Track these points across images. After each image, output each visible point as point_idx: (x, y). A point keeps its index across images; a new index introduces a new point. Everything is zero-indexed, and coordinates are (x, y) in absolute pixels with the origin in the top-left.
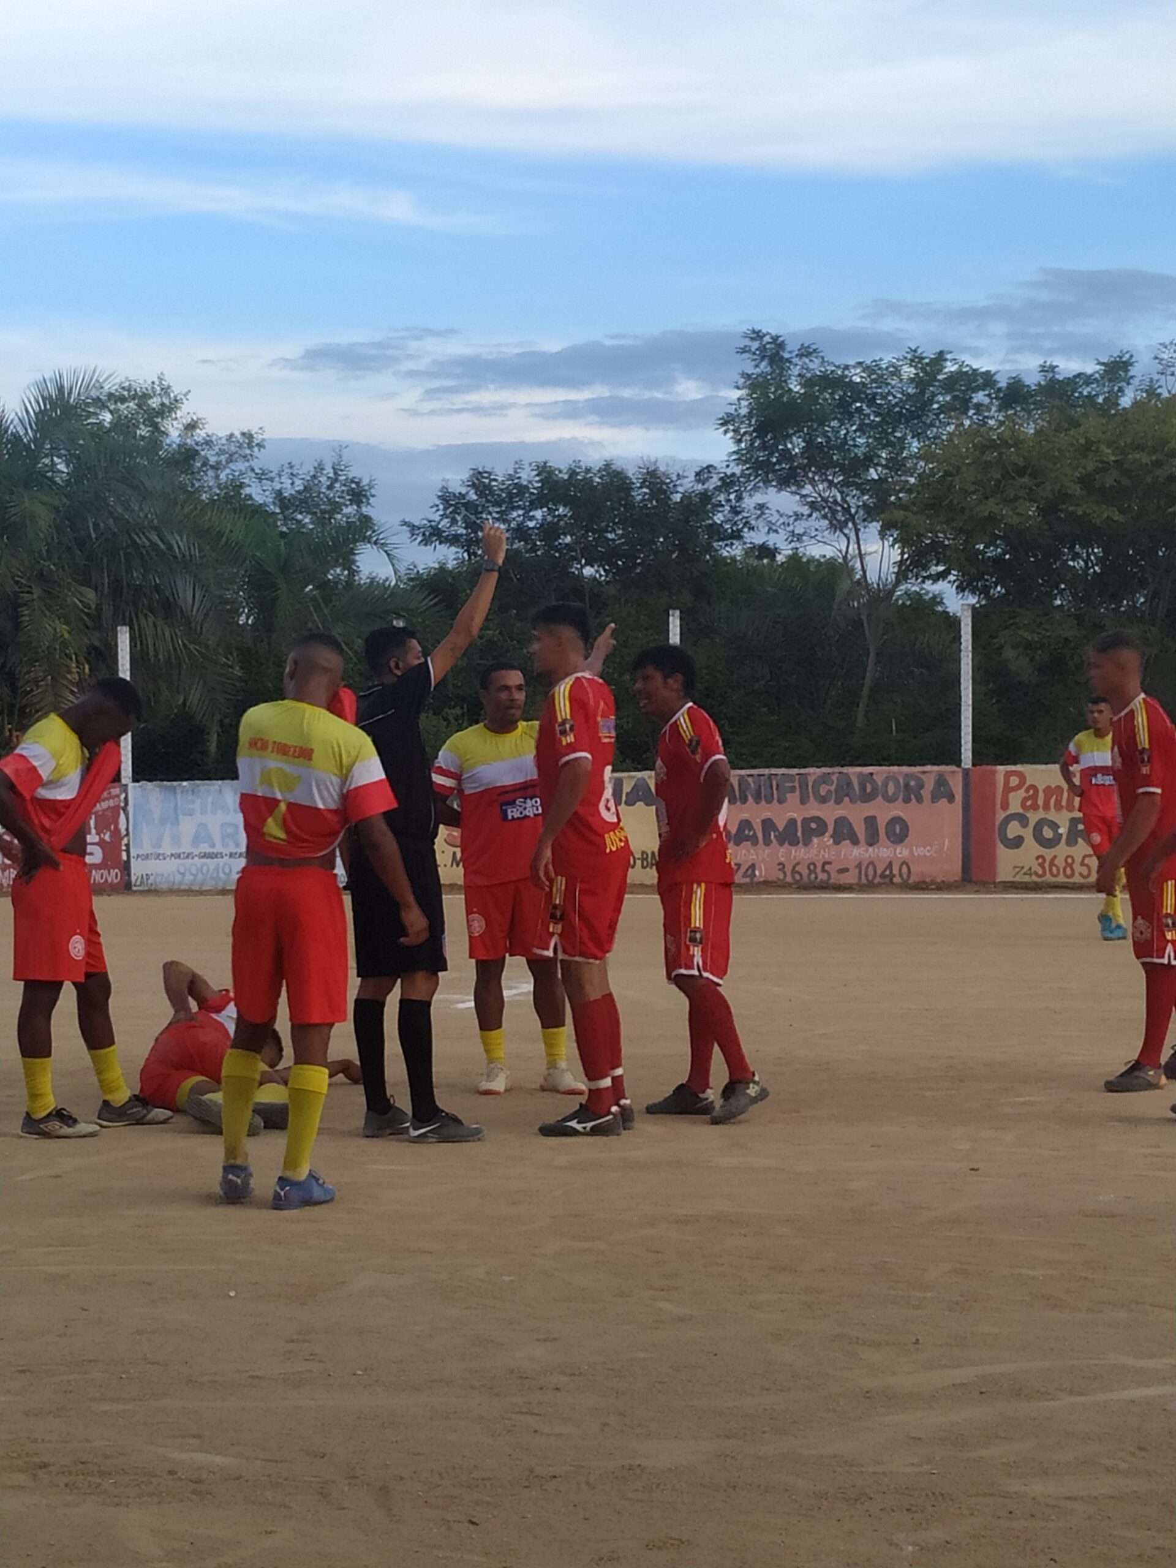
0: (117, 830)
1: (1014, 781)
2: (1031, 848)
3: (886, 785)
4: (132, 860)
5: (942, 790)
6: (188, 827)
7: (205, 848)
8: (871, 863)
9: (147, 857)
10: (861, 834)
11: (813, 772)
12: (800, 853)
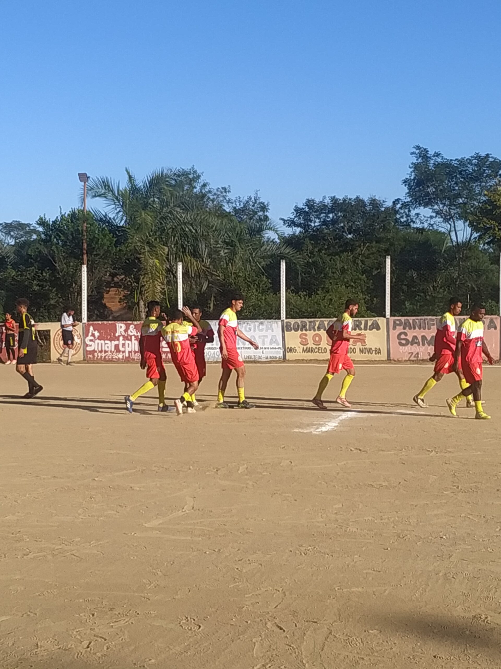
5: (492, 325)
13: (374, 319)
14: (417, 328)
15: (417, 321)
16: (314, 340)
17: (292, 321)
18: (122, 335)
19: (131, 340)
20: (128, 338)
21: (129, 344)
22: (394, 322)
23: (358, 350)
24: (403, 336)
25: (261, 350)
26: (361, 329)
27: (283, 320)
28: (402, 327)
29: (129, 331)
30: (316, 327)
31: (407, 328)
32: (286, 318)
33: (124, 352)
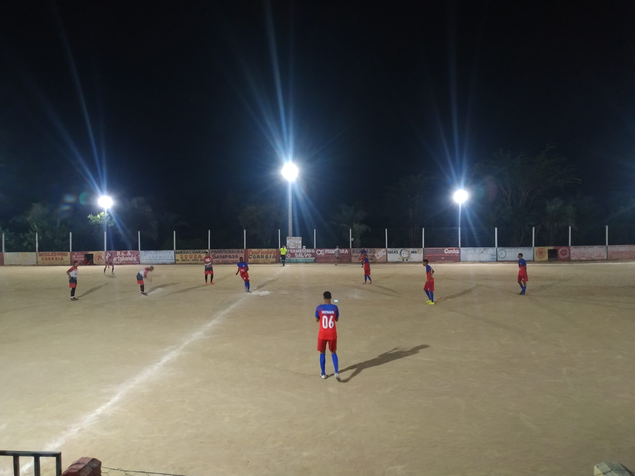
0: (138, 256)
1: (250, 251)
2: (252, 259)
3: (235, 251)
4: (140, 261)
5: (242, 252)
6: (147, 256)
7: (150, 259)
8: (233, 261)
9: (142, 260)
10: (232, 257)
11: (226, 250)
12: (225, 259)
13: (205, 250)
14: (219, 253)
15: (219, 251)
16: (185, 257)
17: (178, 251)
18: (119, 255)
19: (122, 257)
20: (121, 256)
21: (121, 259)
22: (211, 251)
23: (199, 260)
24: (214, 256)
25: (167, 260)
26: (200, 253)
27: (174, 251)
28: (214, 253)
29: (122, 254)
30: (186, 253)
31: (215, 253)
32: (176, 250)
33: (120, 261)
